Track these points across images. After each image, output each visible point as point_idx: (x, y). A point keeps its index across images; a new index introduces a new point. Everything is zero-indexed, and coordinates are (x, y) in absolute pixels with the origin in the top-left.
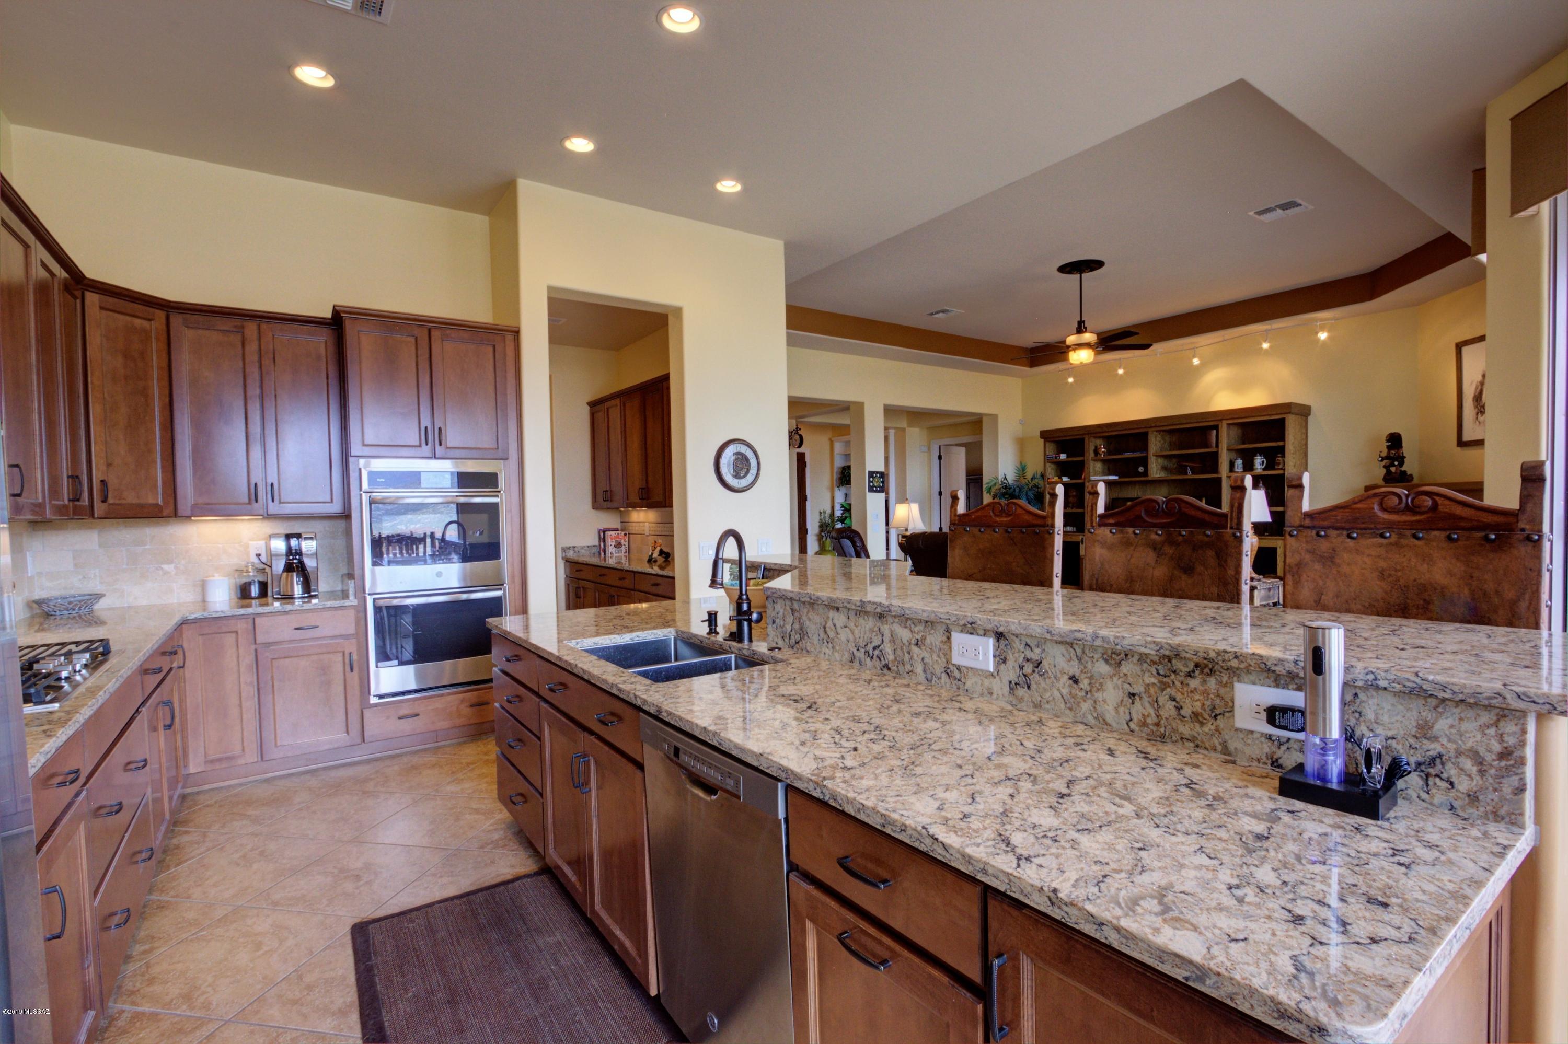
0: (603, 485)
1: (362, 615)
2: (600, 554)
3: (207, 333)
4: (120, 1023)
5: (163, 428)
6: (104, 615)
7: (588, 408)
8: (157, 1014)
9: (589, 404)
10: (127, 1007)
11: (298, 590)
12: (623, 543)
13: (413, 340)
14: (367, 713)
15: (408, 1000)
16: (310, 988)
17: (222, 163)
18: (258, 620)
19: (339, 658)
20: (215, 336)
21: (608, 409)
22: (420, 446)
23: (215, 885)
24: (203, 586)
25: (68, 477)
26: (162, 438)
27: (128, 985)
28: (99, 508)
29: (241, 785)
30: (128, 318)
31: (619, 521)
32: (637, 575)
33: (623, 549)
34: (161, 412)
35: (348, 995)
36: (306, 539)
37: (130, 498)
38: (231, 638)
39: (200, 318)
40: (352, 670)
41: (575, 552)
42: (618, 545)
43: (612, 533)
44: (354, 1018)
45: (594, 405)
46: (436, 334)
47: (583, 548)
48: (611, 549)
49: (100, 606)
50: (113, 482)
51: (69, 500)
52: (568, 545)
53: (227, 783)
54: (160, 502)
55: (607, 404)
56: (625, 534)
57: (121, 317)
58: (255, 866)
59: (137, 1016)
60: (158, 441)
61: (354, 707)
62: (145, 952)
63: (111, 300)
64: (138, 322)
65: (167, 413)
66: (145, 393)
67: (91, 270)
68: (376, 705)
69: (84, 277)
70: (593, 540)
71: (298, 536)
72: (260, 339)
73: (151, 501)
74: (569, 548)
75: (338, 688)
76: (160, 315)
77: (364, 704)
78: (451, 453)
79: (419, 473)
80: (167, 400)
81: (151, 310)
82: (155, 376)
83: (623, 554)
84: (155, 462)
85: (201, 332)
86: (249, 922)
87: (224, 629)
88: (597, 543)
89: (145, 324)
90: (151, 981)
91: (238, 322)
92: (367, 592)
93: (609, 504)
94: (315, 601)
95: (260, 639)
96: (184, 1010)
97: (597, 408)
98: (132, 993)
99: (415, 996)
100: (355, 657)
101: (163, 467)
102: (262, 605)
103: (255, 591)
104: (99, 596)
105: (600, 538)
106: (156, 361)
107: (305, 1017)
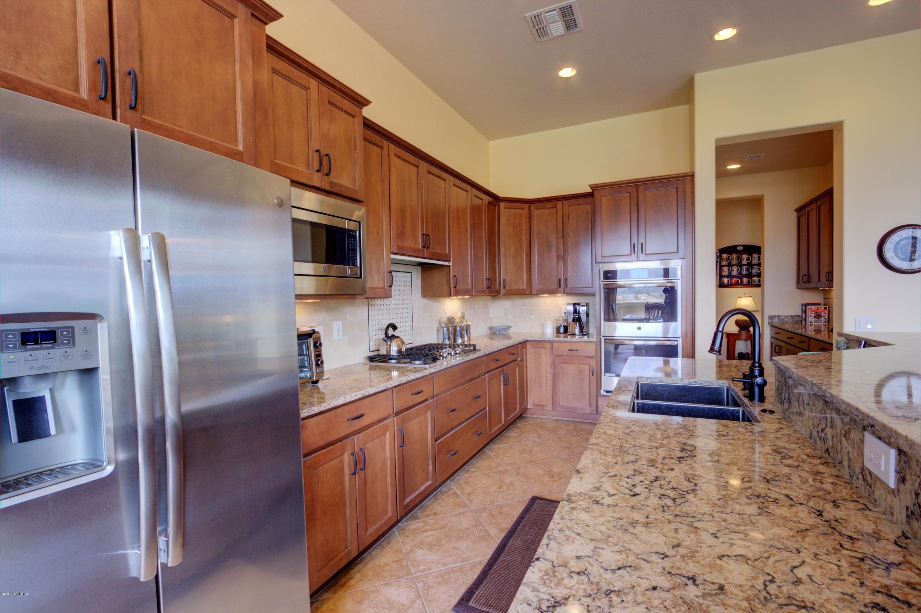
0: (804, 271)
1: (599, 347)
2: (802, 322)
3: (543, 210)
4: (450, 493)
5: (527, 256)
6: (512, 335)
7: (796, 213)
8: (459, 495)
9: (796, 210)
10: (455, 488)
11: (577, 331)
12: (823, 314)
13: (628, 194)
14: (599, 398)
15: (523, 540)
16: (501, 513)
17: (562, 127)
18: (554, 344)
19: (587, 367)
20: (546, 211)
21: (808, 213)
22: (631, 254)
23: (508, 457)
24: (543, 326)
25: (487, 279)
26: (526, 260)
27: (461, 481)
28: (503, 291)
29: (546, 419)
30: (515, 210)
31: (823, 298)
32: (811, 340)
33: (823, 319)
34: (526, 248)
35: (508, 524)
36: (582, 306)
37: (514, 287)
38: (544, 350)
39: (540, 204)
40: (593, 375)
41: (779, 319)
42: (818, 316)
43: (813, 307)
44: (503, 535)
45: (798, 210)
46: (641, 188)
47: (786, 317)
48: (811, 318)
49: (511, 331)
50: (508, 280)
51: (487, 288)
52: (774, 315)
53: (542, 417)
54: (525, 288)
55: (808, 209)
56: (825, 308)
57: (512, 210)
58: (525, 455)
59: (455, 493)
60: (525, 261)
61: (594, 394)
62: (473, 472)
63: (508, 204)
64: (518, 211)
65: (528, 249)
66: (521, 242)
67: (501, 193)
68: (604, 396)
69: (499, 197)
70: (798, 312)
71: (579, 304)
72: (563, 209)
73: (522, 288)
74: (775, 317)
75: (586, 383)
76: (527, 206)
77: (598, 395)
78: (649, 257)
79: (630, 270)
80: (529, 243)
81: (523, 204)
82: (524, 233)
83: (822, 323)
84: (523, 270)
85: (541, 210)
86: (506, 476)
87: (541, 346)
88: (800, 314)
89: (521, 211)
90: (466, 483)
91: (554, 203)
92: (602, 335)
93: (808, 285)
94: (586, 337)
95: (554, 353)
96: (464, 499)
97: (801, 213)
98: (460, 484)
99: (526, 540)
100: (595, 368)
101: (526, 273)
102: (564, 337)
103: (562, 330)
104: (510, 327)
105: (802, 310)
106: (525, 226)
107: (491, 523)
